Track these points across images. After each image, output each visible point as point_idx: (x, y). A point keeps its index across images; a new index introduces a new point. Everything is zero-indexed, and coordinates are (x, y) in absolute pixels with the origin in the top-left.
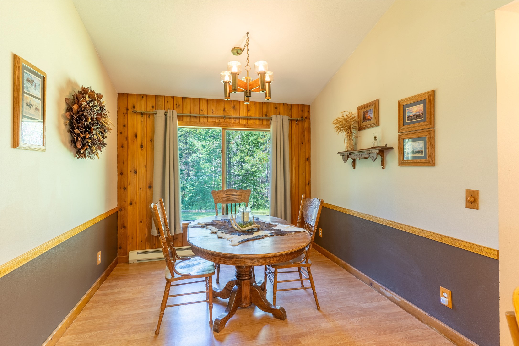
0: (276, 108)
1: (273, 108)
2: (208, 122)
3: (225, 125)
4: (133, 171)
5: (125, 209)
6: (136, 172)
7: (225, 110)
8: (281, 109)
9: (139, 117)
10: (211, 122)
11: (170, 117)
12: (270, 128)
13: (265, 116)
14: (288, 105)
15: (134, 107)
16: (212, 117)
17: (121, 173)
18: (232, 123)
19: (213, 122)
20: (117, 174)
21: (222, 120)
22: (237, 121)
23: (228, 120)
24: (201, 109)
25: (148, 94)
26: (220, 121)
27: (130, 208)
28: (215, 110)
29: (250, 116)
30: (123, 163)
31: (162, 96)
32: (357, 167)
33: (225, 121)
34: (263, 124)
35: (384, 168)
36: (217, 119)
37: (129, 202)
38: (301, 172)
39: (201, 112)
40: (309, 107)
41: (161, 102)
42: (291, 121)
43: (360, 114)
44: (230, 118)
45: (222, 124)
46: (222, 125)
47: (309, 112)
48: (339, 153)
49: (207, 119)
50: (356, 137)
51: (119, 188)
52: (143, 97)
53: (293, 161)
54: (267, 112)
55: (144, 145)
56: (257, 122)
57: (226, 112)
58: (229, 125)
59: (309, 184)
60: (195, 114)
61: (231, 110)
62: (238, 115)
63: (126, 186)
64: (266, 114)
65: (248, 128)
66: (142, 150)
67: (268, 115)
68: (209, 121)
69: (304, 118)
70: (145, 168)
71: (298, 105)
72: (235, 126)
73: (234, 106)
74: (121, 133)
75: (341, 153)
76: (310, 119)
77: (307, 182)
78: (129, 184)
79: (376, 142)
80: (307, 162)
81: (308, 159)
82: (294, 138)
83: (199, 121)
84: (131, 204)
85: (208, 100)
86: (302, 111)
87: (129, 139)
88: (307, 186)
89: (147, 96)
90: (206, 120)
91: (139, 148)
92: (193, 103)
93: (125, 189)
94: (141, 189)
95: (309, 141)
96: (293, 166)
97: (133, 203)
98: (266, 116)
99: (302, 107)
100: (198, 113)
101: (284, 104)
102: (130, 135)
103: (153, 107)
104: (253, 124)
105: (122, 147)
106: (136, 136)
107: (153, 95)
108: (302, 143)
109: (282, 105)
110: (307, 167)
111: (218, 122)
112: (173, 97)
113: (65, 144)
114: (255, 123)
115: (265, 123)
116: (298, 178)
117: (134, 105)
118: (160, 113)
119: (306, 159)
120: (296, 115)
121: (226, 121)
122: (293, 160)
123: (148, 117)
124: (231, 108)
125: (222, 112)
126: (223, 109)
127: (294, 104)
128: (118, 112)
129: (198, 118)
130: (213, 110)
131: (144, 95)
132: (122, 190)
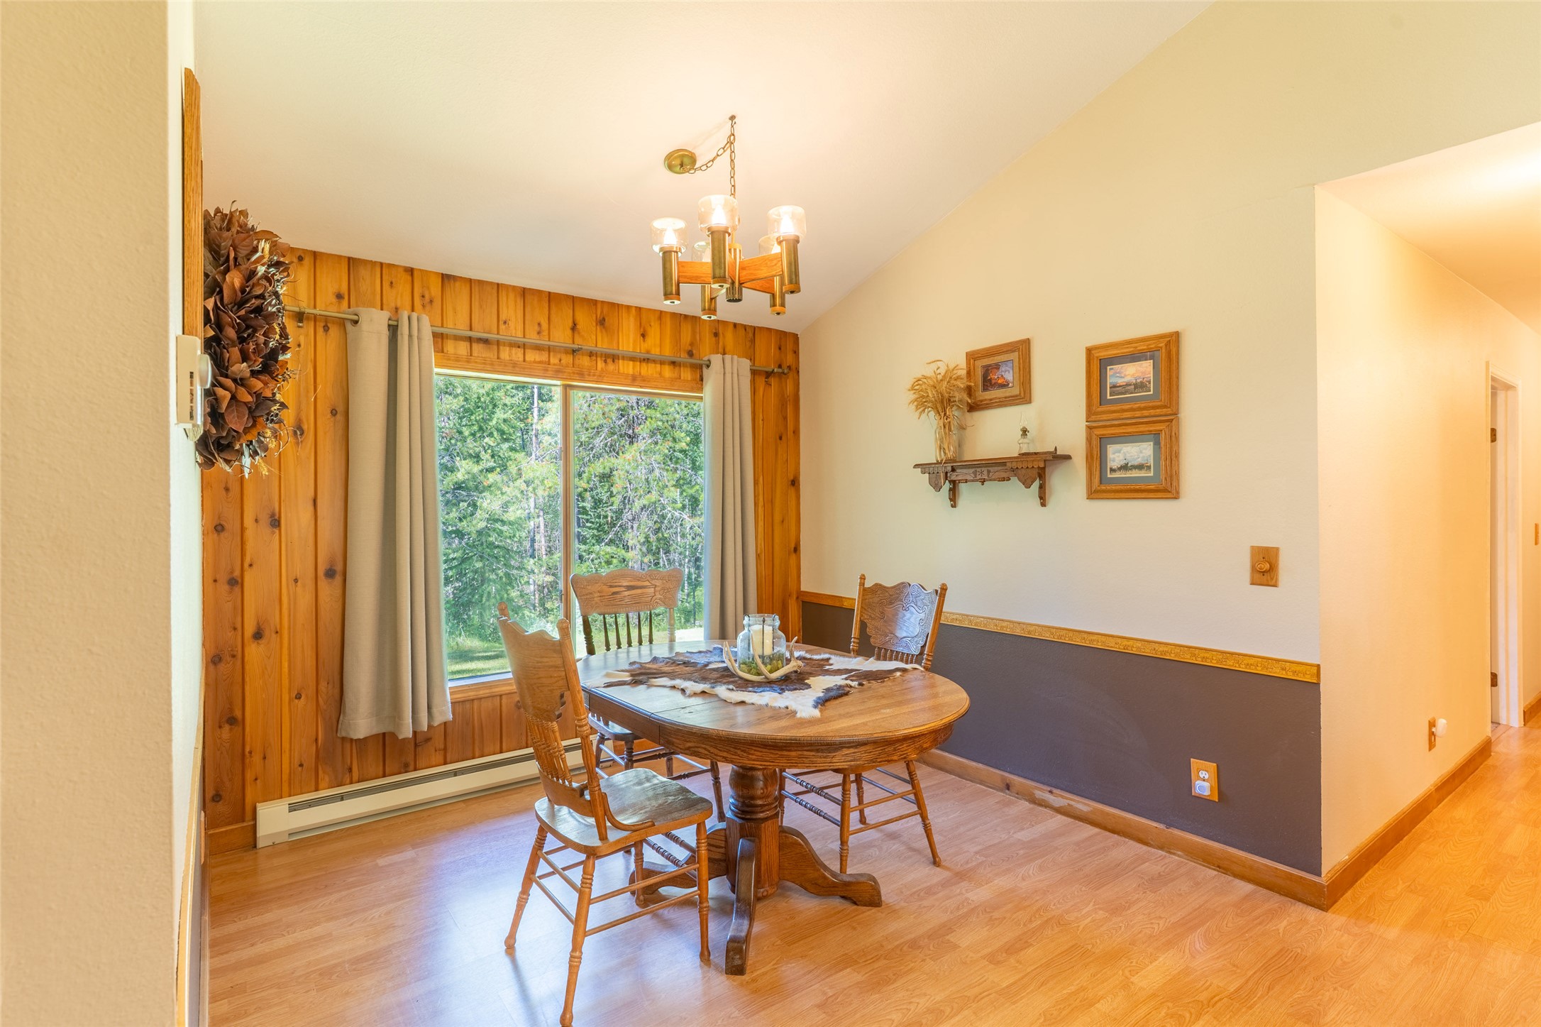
0: (716, 335)
1: (707, 334)
2: (524, 361)
3: (577, 373)
4: (265, 519)
5: (233, 657)
6: (275, 522)
7: (578, 327)
8: (729, 338)
10: (535, 362)
11: (410, 336)
12: (701, 389)
13: (687, 356)
14: (745, 327)
16: (538, 348)
17: (217, 527)
18: (597, 370)
19: (540, 362)
21: (567, 359)
22: (611, 366)
23: (585, 361)
24: (503, 317)
25: (322, 250)
26: (560, 360)
27: (254, 652)
28: (547, 326)
29: (648, 352)
30: (227, 490)
31: (373, 263)
32: (961, 502)
33: (577, 362)
34: (682, 378)
35: (1043, 505)
36: (552, 354)
37: (250, 629)
38: (777, 518)
39: (502, 327)
40: (795, 337)
41: (369, 283)
42: (754, 373)
43: (974, 369)
44: (591, 354)
45: (569, 370)
46: (569, 373)
47: (796, 352)
48: (916, 466)
49: (522, 352)
50: (962, 428)
51: (208, 580)
52: (300, 259)
53: (758, 486)
54: (692, 344)
55: (308, 426)
56: (667, 371)
57: (579, 333)
58: (589, 375)
59: (796, 550)
60: (484, 332)
61: (595, 328)
62: (614, 346)
63: (237, 573)
64: (690, 348)
65: (641, 387)
66: (299, 443)
67: (694, 352)
68: (527, 359)
69: (785, 367)
70: (311, 508)
71: (769, 330)
72: (603, 379)
73: (604, 319)
75: (923, 467)
76: (798, 372)
77: (793, 546)
78: (251, 565)
79: (1026, 440)
80: (792, 491)
81: (794, 483)
82: (761, 422)
83: (499, 358)
84: (258, 635)
85: (524, 293)
86: (780, 349)
88: (793, 556)
89: (315, 255)
90: (517, 355)
91: (288, 438)
92: (477, 297)
93: (235, 583)
94: (296, 581)
95: (796, 432)
96: (758, 500)
97: (267, 633)
98: (691, 354)
99: (780, 338)
100: (495, 330)
101: (735, 325)
103: (339, 296)
104: (655, 375)
107: (340, 257)
108: (781, 438)
109: (732, 326)
110: (793, 503)
111: (554, 365)
112: (411, 271)
114: (660, 374)
115: (687, 374)
116: (770, 533)
118: (374, 323)
119: (790, 483)
120: (767, 359)
121: (581, 361)
122: (757, 484)
123: (320, 331)
124: (594, 324)
125: (569, 332)
126: (570, 324)
127: (761, 328)
129: (495, 347)
130: (539, 324)
131: (305, 251)
132: (224, 588)
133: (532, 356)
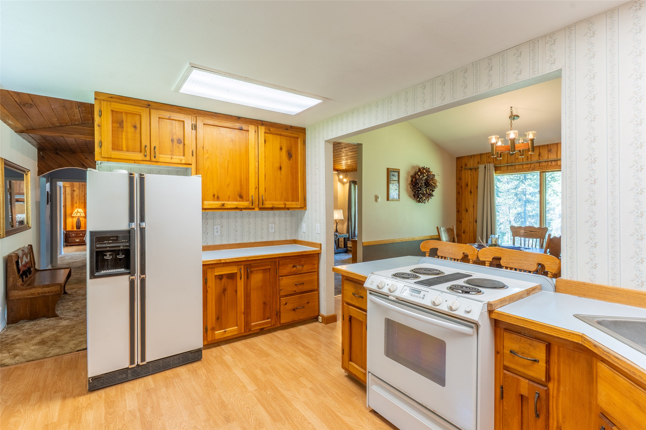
2: (523, 168)
4: (465, 210)
5: (460, 236)
6: (467, 211)
7: (541, 154)
9: (469, 171)
10: (526, 168)
11: (488, 169)
15: (466, 165)
16: (527, 164)
17: (458, 211)
18: (548, 166)
19: (528, 167)
20: (456, 211)
21: (537, 165)
22: (554, 163)
23: (544, 164)
24: (516, 158)
26: (534, 165)
27: (463, 235)
28: (530, 157)
30: (460, 204)
31: (485, 154)
33: (540, 165)
36: (532, 164)
37: (463, 232)
39: (516, 160)
44: (546, 162)
45: (537, 168)
51: (457, 221)
52: (471, 157)
55: (472, 191)
57: (541, 156)
58: (545, 168)
60: (511, 163)
61: (547, 153)
62: (555, 157)
63: (461, 220)
66: (471, 195)
70: (473, 208)
72: (551, 168)
73: (551, 150)
74: (458, 184)
78: (463, 219)
83: (515, 169)
84: (464, 232)
87: (463, 187)
89: (474, 155)
90: (521, 167)
91: (469, 194)
93: (460, 222)
94: (470, 223)
97: (465, 232)
100: (514, 162)
102: (464, 185)
103: (478, 163)
105: (459, 193)
106: (467, 185)
107: (478, 154)
111: (532, 167)
113: (410, 197)
117: (466, 163)
118: (481, 167)
121: (542, 164)
123: (474, 171)
125: (537, 157)
126: (538, 154)
128: (457, 170)
129: (514, 166)
130: (528, 157)
131: (472, 155)
132: (459, 222)
133: (525, 166)
